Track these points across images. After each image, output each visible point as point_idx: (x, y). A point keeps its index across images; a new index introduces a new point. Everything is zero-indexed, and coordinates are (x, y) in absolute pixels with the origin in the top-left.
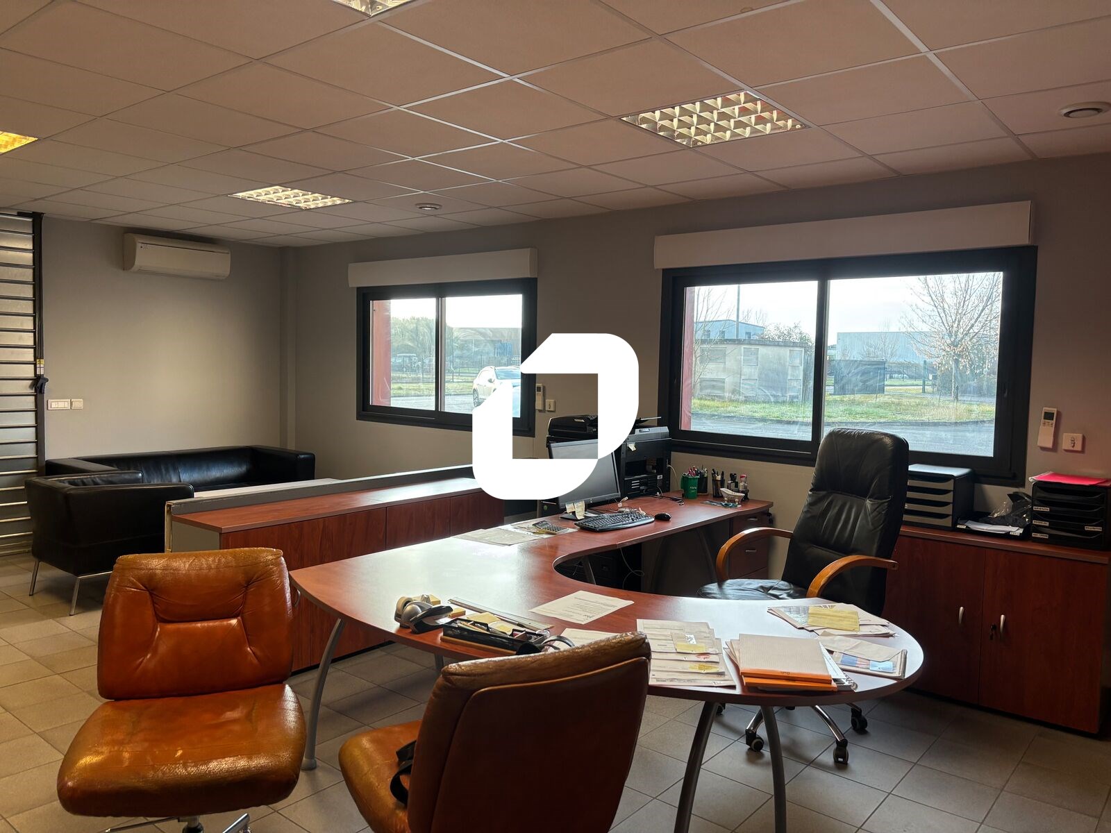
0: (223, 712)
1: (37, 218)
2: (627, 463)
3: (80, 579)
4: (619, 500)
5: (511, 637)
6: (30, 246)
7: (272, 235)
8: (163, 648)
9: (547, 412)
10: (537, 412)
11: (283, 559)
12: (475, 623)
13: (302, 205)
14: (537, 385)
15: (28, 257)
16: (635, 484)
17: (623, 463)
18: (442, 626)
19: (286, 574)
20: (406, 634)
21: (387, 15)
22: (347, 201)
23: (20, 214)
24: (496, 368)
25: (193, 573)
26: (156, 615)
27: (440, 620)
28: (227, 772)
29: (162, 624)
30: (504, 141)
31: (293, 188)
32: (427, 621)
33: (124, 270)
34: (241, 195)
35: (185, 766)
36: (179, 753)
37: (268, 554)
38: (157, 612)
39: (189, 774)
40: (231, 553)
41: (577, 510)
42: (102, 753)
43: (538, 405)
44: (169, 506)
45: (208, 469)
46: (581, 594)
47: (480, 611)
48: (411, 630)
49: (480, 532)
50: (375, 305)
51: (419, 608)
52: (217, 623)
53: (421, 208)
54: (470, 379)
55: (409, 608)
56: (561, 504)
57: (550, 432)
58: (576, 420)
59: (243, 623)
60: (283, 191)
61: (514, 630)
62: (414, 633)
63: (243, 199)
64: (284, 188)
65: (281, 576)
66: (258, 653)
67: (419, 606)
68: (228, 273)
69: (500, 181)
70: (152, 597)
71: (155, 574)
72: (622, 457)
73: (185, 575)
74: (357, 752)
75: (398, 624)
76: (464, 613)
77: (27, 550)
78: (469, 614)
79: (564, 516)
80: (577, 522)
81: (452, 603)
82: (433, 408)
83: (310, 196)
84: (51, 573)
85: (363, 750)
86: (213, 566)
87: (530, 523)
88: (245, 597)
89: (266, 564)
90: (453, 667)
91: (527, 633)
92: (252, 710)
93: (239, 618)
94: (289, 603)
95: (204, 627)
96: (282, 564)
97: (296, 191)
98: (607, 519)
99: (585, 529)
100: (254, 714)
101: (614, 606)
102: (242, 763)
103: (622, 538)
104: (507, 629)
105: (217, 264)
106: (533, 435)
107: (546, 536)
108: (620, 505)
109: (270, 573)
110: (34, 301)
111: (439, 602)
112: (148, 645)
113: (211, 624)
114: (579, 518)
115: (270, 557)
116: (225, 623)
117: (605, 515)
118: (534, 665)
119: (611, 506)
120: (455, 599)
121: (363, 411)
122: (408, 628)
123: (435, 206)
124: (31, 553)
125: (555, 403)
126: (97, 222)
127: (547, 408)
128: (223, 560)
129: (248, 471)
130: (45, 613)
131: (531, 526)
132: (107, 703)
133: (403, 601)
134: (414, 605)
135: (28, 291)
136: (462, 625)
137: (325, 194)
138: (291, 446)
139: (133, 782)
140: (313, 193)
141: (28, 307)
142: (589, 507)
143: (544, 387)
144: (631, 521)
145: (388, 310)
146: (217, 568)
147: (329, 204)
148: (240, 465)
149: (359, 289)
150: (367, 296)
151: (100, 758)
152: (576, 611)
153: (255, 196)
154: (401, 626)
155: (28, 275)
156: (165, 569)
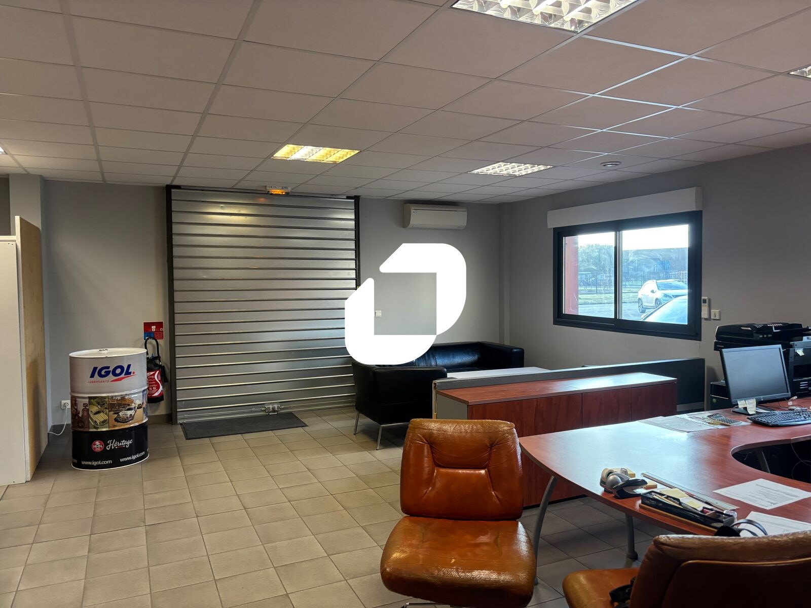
0: (478, 536)
1: (357, 199)
2: (795, 367)
3: (383, 427)
4: (788, 399)
5: (702, 514)
6: (353, 217)
7: (493, 196)
8: (438, 485)
9: (712, 320)
10: (703, 321)
11: (515, 430)
12: (668, 497)
13: (517, 174)
14: (703, 298)
15: (352, 224)
16: (803, 385)
17: (791, 367)
18: (639, 495)
19: (518, 440)
20: (609, 497)
21: (591, 29)
22: (549, 167)
23: (348, 198)
24: (658, 281)
25: (456, 434)
26: (434, 461)
27: (637, 490)
28: (484, 580)
29: (438, 468)
30: (678, 107)
31: (511, 163)
32: (626, 490)
33: (404, 227)
34: (476, 171)
35: (457, 571)
36: (453, 561)
37: (505, 426)
38: (435, 460)
39: (460, 577)
40: (480, 423)
41: (748, 406)
42: (405, 552)
43: (704, 314)
44: (435, 384)
45: (453, 357)
46: (761, 482)
47: (671, 487)
48: (613, 495)
49: (660, 419)
50: (567, 240)
51: (619, 479)
52: (472, 472)
53: (604, 166)
54: (635, 290)
55: (611, 477)
56: (733, 400)
57: (718, 336)
58: (743, 328)
59: (489, 473)
60: (504, 165)
61: (704, 508)
62: (616, 497)
63: (477, 174)
64: (505, 163)
65: (514, 442)
66: (500, 496)
67: (620, 477)
68: (466, 224)
69: (672, 138)
70: (431, 449)
71: (433, 433)
72: (790, 361)
73: (451, 435)
74: (577, 586)
75: (603, 489)
76: (655, 487)
77: (351, 404)
78: (660, 488)
79: (736, 410)
80: (750, 417)
81: (644, 476)
82: (613, 317)
83: (523, 167)
84: (365, 421)
85: (581, 584)
86: (468, 431)
87: (706, 414)
88: (490, 455)
89: (504, 432)
90: (663, 537)
91: (717, 512)
92: (497, 538)
93: (486, 469)
94: (520, 463)
95: (463, 473)
96: (514, 434)
97: (513, 164)
98: (777, 416)
99: (757, 423)
100: (499, 541)
101: (796, 496)
102: (494, 576)
103: (795, 434)
104: (699, 506)
105: (458, 219)
106: (700, 340)
107: (721, 427)
108: (790, 403)
109: (507, 440)
110: (356, 251)
111: (634, 475)
112: (430, 481)
113: (468, 471)
114: (750, 413)
115: (506, 428)
116: (477, 472)
117: (777, 412)
118: (736, 547)
119: (781, 403)
120: (647, 474)
121: (558, 318)
122: (612, 493)
123: (616, 163)
124: (355, 407)
125: (720, 313)
126: (388, 198)
127: (712, 317)
128: (475, 427)
129: (479, 359)
130: (363, 447)
131: (706, 417)
132: (406, 517)
133: (606, 472)
134: (615, 476)
135: (352, 245)
136: (657, 498)
137: (533, 164)
138: (507, 343)
139: (424, 575)
140: (525, 164)
141: (352, 255)
142: (759, 404)
143: (709, 300)
144: (803, 418)
145: (576, 243)
146: (471, 432)
147: (536, 170)
148: (473, 355)
149: (555, 229)
150: (560, 234)
151: (405, 556)
152: (758, 497)
153: (485, 171)
154: (605, 491)
155: (352, 235)
156: (439, 430)
